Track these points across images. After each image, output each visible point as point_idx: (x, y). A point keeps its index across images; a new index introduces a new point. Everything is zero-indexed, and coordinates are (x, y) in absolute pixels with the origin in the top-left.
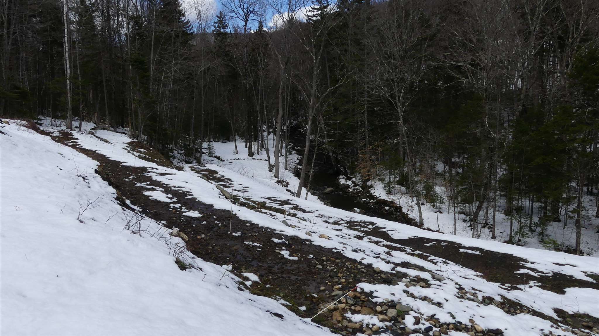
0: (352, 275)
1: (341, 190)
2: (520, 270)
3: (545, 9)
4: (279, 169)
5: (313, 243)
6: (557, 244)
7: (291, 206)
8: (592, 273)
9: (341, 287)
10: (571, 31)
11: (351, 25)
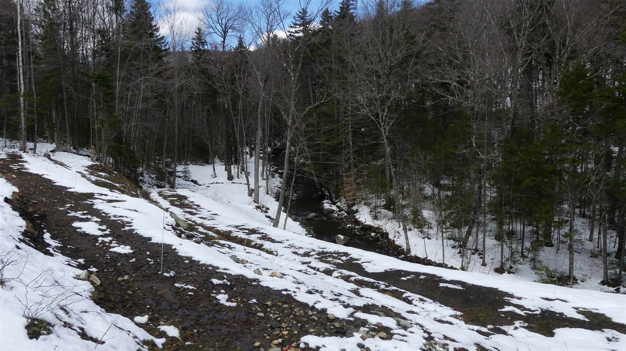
0: (299, 325)
1: (325, 215)
2: (505, 308)
3: (532, 25)
4: (259, 193)
5: (261, 283)
6: (549, 270)
7: (260, 236)
8: (584, 309)
9: (281, 341)
10: (558, 47)
11: (334, 42)
